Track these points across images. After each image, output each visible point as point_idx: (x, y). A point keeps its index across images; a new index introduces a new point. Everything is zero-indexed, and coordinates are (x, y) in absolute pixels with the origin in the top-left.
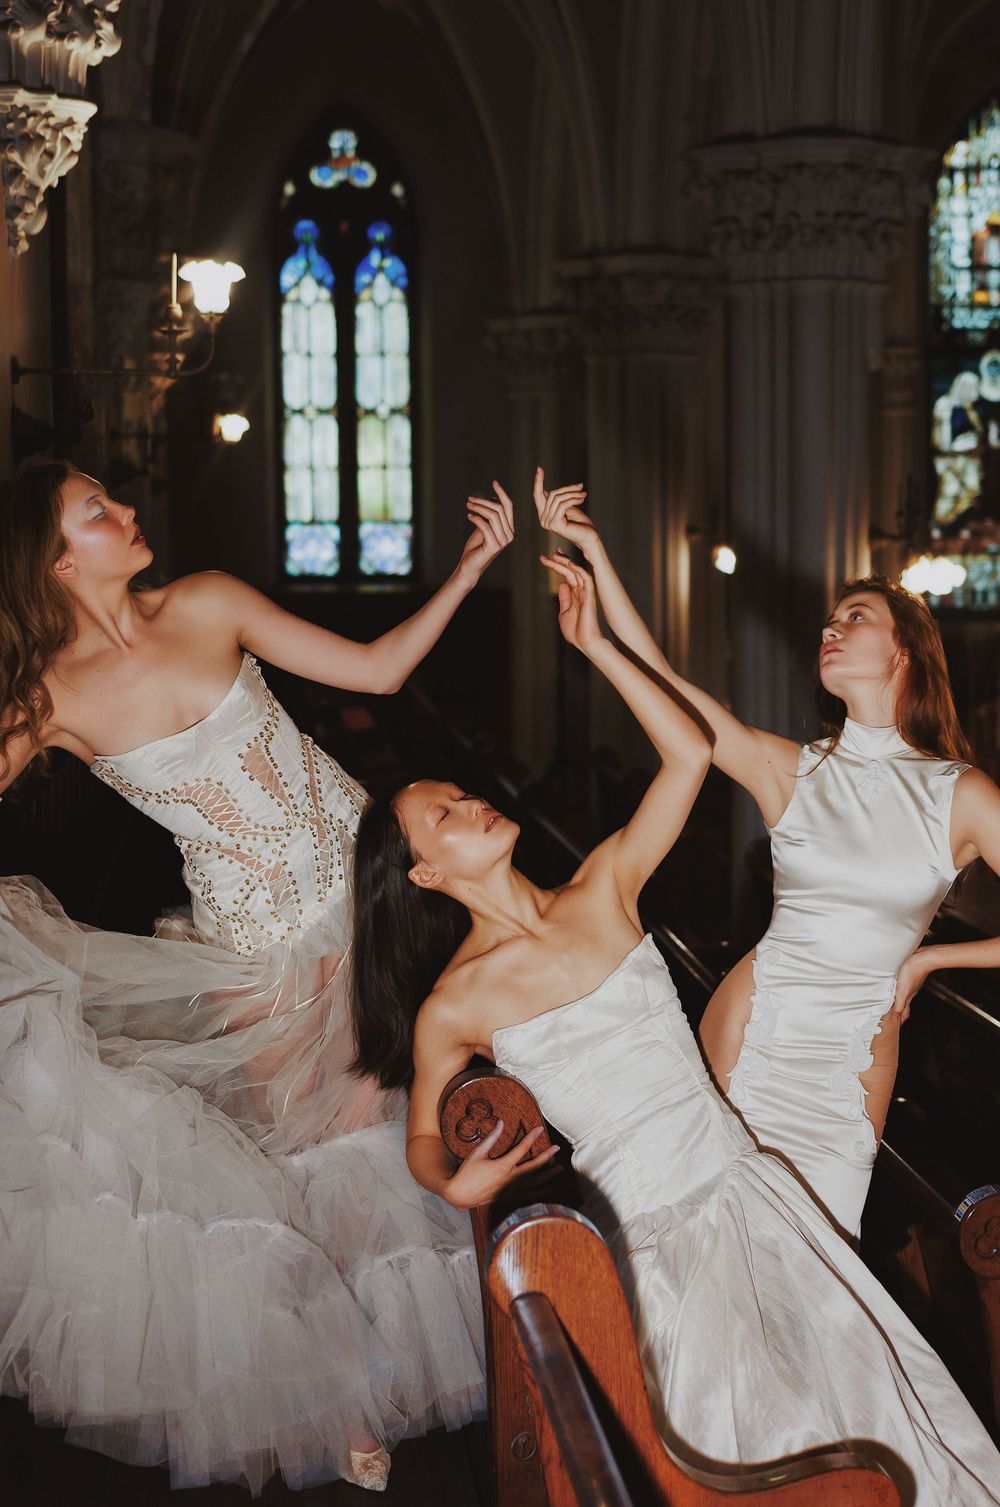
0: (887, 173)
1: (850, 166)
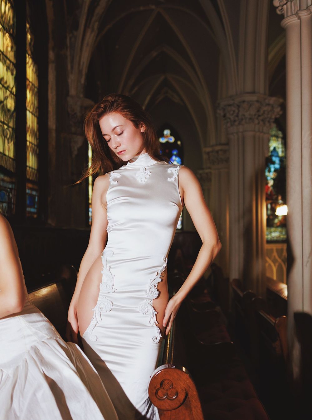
0: (268, 105)
1: (257, 101)
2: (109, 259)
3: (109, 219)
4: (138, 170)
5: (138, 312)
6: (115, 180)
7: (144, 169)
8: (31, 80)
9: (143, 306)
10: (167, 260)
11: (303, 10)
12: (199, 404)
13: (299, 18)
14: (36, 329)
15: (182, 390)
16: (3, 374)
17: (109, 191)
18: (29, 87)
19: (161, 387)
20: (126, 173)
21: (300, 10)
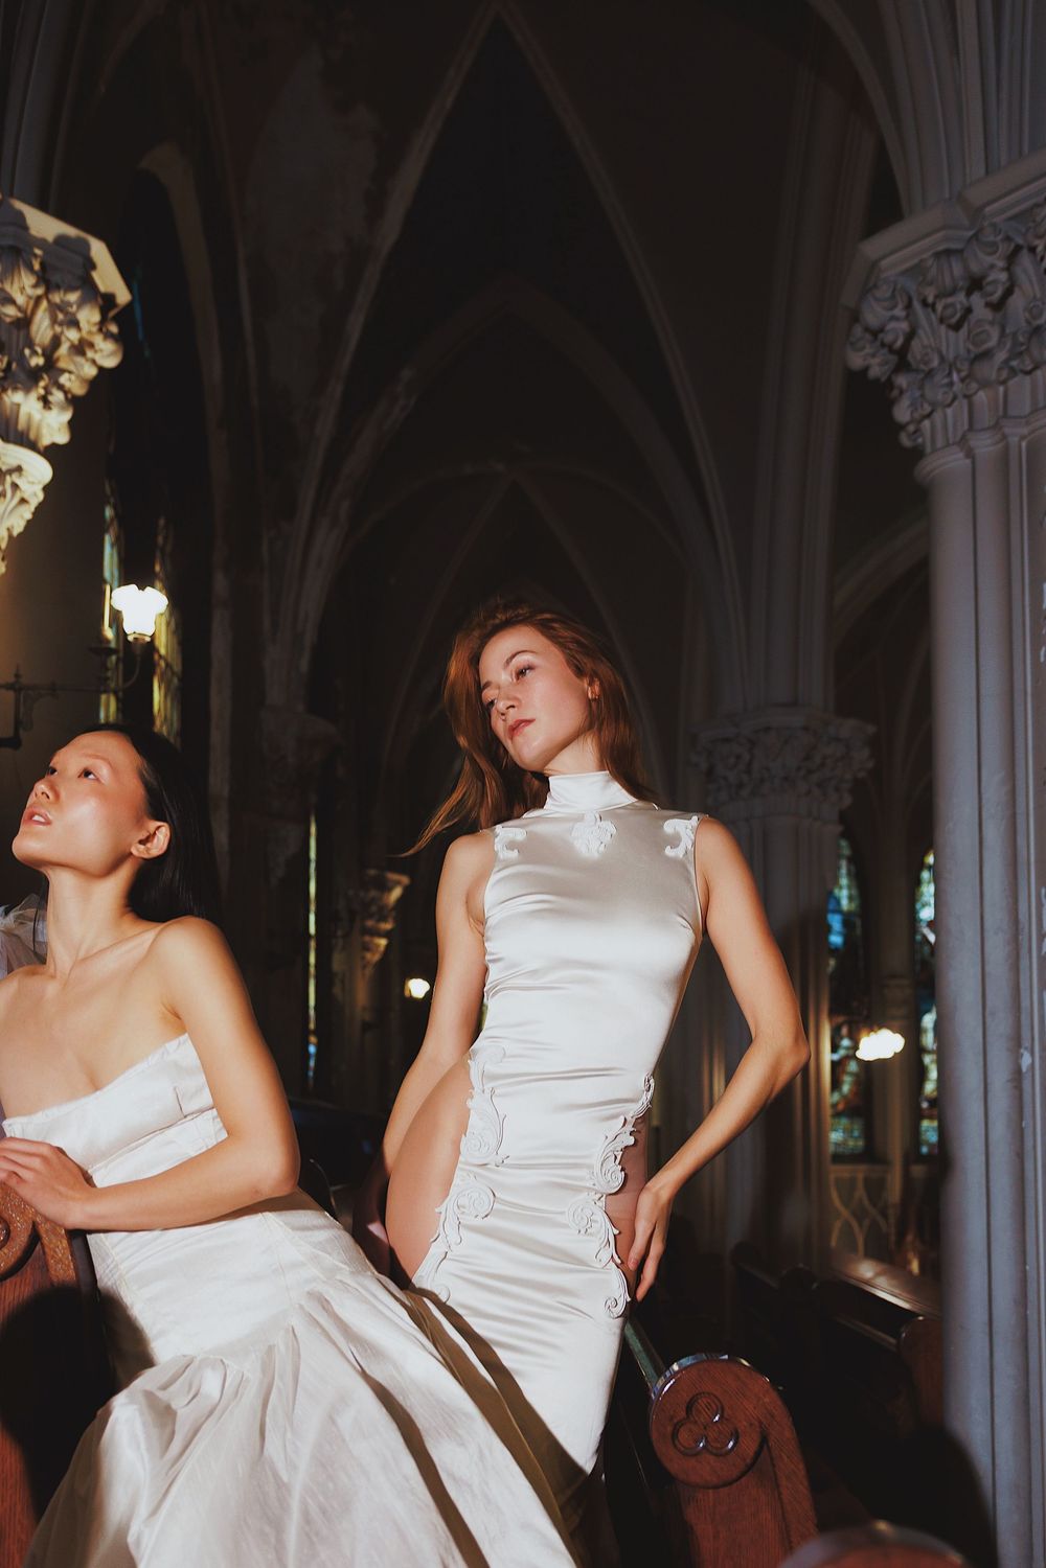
2: (491, 1068)
3: (490, 961)
4: (580, 818)
5: (566, 1226)
6: (511, 846)
7: (598, 816)
8: (163, 651)
9: (580, 1210)
10: (653, 1085)
11: (983, 430)
12: (801, 1466)
13: (970, 454)
14: (315, 1247)
15: (751, 1425)
16: (228, 1373)
17: (494, 878)
18: (158, 671)
19: (688, 1417)
20: (540, 828)
21: (971, 428)
